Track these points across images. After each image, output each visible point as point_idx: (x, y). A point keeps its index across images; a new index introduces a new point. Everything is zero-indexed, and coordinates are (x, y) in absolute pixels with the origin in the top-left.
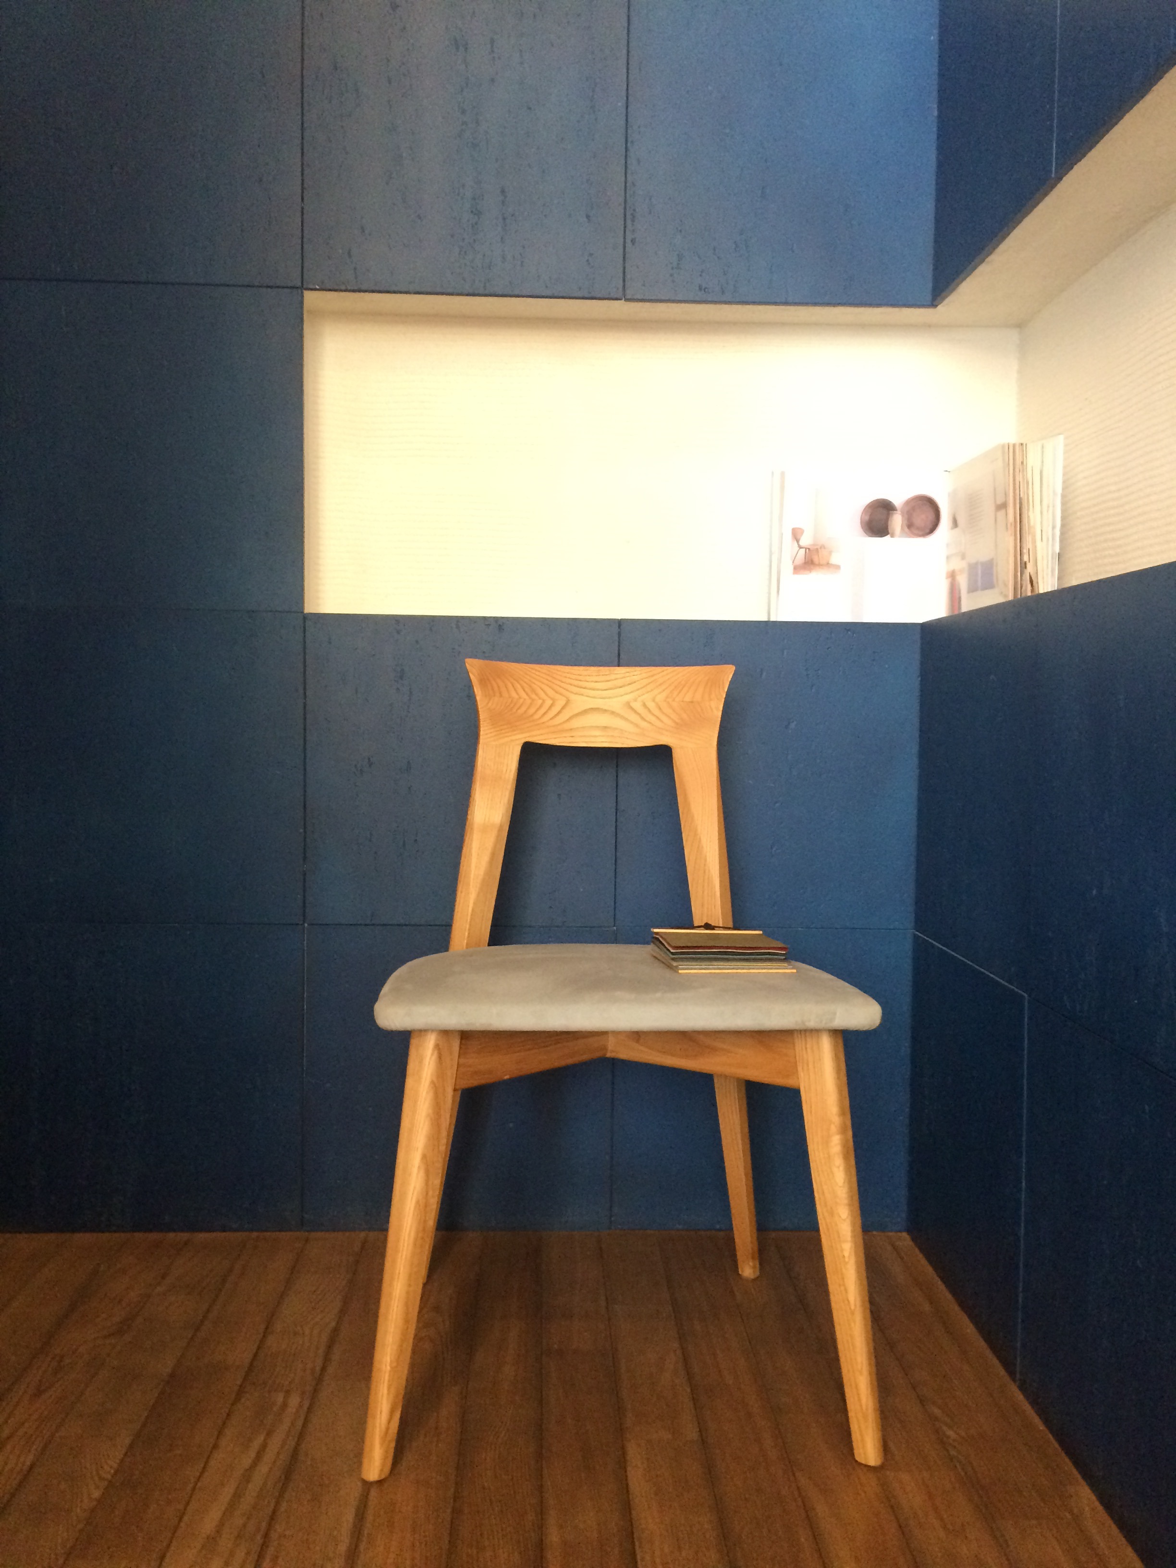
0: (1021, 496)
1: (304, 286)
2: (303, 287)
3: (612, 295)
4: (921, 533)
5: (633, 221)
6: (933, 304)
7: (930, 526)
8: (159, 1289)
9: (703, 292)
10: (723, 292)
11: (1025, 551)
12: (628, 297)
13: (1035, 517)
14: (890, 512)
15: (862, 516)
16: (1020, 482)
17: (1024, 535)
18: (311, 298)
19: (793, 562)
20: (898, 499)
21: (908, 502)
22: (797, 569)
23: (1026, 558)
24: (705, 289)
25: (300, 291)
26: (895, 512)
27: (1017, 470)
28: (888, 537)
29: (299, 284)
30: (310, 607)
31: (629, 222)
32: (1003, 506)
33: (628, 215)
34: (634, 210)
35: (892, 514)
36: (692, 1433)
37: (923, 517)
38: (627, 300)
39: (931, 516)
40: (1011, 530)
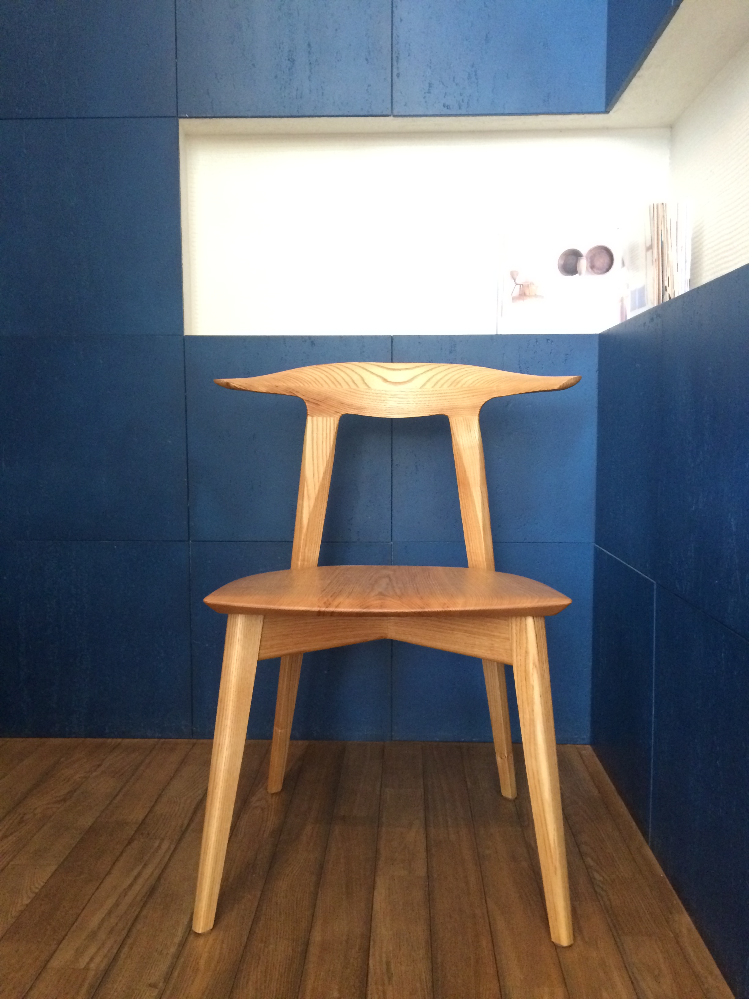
0: (663, 240)
1: (179, 116)
2: (177, 116)
3: (384, 113)
4: (599, 272)
5: (397, 61)
6: (607, 111)
7: (606, 266)
8: (94, 774)
9: (446, 108)
10: (460, 108)
11: (666, 279)
12: (395, 113)
13: (671, 255)
14: (579, 258)
15: (558, 261)
16: (662, 230)
17: (665, 267)
18: (185, 125)
19: (512, 294)
20: (584, 250)
21: (591, 251)
22: (514, 299)
23: (666, 284)
24: (447, 106)
25: (176, 118)
26: (582, 257)
27: (660, 221)
28: (577, 275)
29: (175, 115)
30: (188, 332)
31: (395, 63)
32: (650, 248)
33: (394, 59)
34: (399, 54)
35: (580, 259)
36: (422, 872)
37: (602, 261)
38: (395, 116)
39: (607, 260)
40: (656, 264)
